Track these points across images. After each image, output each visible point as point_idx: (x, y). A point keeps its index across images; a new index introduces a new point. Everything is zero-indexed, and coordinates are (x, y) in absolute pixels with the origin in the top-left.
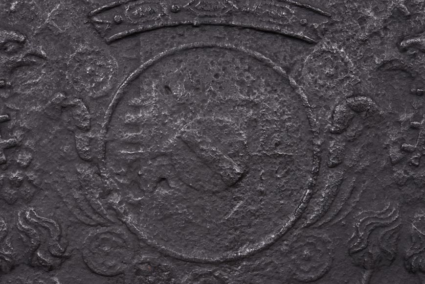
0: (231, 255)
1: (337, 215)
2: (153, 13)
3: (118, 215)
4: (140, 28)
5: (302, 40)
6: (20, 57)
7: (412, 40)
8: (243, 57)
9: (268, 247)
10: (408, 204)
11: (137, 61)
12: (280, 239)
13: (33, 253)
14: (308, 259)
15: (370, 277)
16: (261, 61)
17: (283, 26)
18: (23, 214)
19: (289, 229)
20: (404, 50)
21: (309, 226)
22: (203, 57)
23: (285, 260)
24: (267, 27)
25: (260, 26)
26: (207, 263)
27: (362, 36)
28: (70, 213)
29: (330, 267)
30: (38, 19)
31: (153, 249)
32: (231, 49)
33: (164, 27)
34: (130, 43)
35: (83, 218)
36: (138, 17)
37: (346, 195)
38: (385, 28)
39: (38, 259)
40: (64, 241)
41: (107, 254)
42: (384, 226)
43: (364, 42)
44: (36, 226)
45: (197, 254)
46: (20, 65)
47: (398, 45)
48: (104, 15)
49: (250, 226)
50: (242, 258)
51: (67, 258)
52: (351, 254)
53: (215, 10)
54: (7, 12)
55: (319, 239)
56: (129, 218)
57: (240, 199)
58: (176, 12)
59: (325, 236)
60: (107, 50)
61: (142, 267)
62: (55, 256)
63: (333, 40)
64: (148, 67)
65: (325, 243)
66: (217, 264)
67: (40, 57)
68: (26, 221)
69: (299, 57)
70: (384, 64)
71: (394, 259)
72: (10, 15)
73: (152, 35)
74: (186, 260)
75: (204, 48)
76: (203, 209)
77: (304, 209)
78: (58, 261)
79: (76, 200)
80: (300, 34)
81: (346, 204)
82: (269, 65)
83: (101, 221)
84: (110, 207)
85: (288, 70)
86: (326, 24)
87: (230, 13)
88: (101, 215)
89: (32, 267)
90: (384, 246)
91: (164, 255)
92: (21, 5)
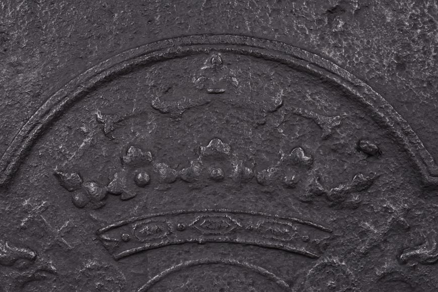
2: (159, 231)
4: (147, 245)
5: (304, 255)
6: (29, 273)
7: (412, 253)
8: (247, 271)
11: (145, 276)
16: (266, 275)
17: (286, 242)
20: (404, 263)
22: (208, 272)
24: (270, 243)
25: (264, 243)
27: (362, 248)
30: (48, 236)
32: (235, 265)
33: (170, 245)
34: (137, 260)
36: (145, 235)
38: (385, 241)
43: (365, 254)
46: (32, 280)
47: (398, 259)
48: (113, 233)
53: (220, 228)
54: (18, 229)
58: (182, 230)
60: (116, 266)
63: (335, 254)
64: (155, 282)
67: (51, 272)
69: (301, 271)
70: (384, 276)
72: (20, 231)
73: (158, 252)
75: (209, 264)
80: (303, 249)
82: (274, 280)
85: (291, 283)
86: (327, 239)
87: (234, 231)
92: (31, 222)
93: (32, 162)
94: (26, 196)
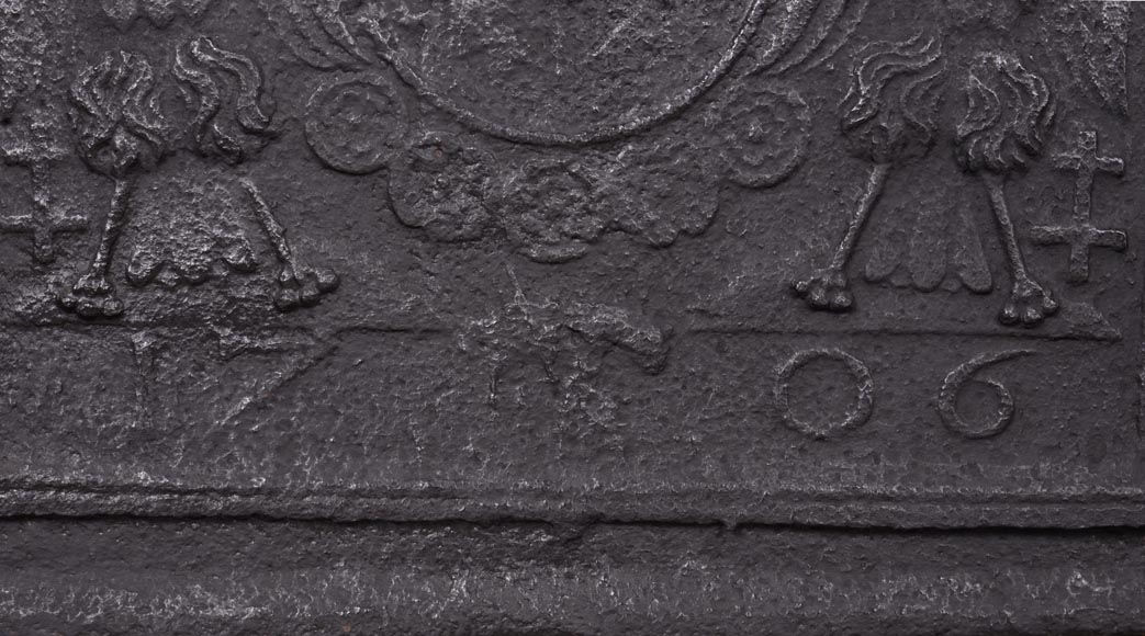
0: (603, 128)
1: (818, 51)
3: (377, 46)
9: (679, 113)
10: (960, 31)
12: (701, 97)
13: (205, 127)
14: (758, 142)
15: (885, 179)
19: (720, 77)
21: (757, 74)
23: (714, 141)
26: (556, 145)
28: (281, 46)
29: (804, 159)
31: (447, 116)
35: (308, 56)
37: (836, 12)
39: (216, 138)
40: (267, 100)
41: (355, 127)
42: (910, 74)
44: (212, 70)
45: (537, 125)
49: (641, 69)
50: (626, 137)
51: (274, 137)
52: (847, 131)
55: (781, 101)
56: (398, 56)
57: (622, 15)
59: (793, 95)
61: (427, 155)
62: (248, 131)
65: (792, 108)
66: (577, 147)
68: (193, 61)
71: (932, 144)
74: (512, 141)
76: (548, 34)
77: (750, 38)
78: (257, 143)
79: (292, 17)
81: (836, 29)
83: (344, 59)
84: (362, 31)
88: (344, 48)
89: (202, 155)
90: (910, 114)
91: (470, 129)
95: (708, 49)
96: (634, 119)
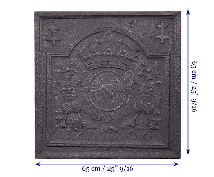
0: (112, 110)
1: (131, 103)
2: (97, 65)
3: (91, 102)
4: (95, 68)
5: (125, 70)
6: (73, 73)
7: (145, 70)
8: (114, 73)
9: (118, 109)
10: (144, 101)
11: (95, 74)
12: (121, 107)
13: (75, 110)
14: (126, 111)
15: (138, 114)
16: (117, 74)
17: (121, 68)
18: (73, 102)
19: (122, 105)
20: (143, 72)
21: (126, 105)
22: (106, 73)
23: (122, 111)
24: (118, 68)
25: (117, 67)
26: (107, 111)
27: (136, 69)
28: (82, 102)
29: (130, 113)
30: (76, 66)
31: (97, 109)
32: (111, 72)
33: (99, 68)
34: (93, 70)
35: (84, 103)
36: (95, 66)
37: (133, 99)
38: (140, 68)
39: (76, 111)
40: (80, 107)
41: (89, 110)
42: (140, 105)
43: (136, 70)
44: (75, 104)
45: (105, 110)
46: (73, 74)
47: (142, 71)
48: (89, 65)
49: (115, 105)
50: (114, 111)
51: (81, 111)
52: (134, 110)
53: (109, 65)
55: (128, 107)
56: (93, 103)
57: (113, 99)
58: (102, 65)
59: (129, 107)
60: (89, 72)
61: (95, 112)
62: (79, 110)
63: (130, 70)
64: (96, 75)
65: (129, 108)
66: (109, 112)
67: (77, 73)
68: (74, 104)
69: (124, 73)
70: (140, 74)
71: (142, 112)
72: (71, 65)
73: (97, 69)
74: (103, 111)
75: (107, 71)
76: (106, 101)
77: (125, 101)
78: (79, 111)
79: (83, 100)
80: (124, 69)
81: (133, 101)
82: (118, 75)
83: (87, 103)
84: (89, 101)
85: (122, 75)
86: (129, 67)
87: (111, 65)
88: (88, 103)
89: (74, 112)
90: (140, 109)
91: (99, 110)
92: (73, 63)
93: (73, 52)
94: (72, 58)
95: (121, 103)
96: (114, 109)
